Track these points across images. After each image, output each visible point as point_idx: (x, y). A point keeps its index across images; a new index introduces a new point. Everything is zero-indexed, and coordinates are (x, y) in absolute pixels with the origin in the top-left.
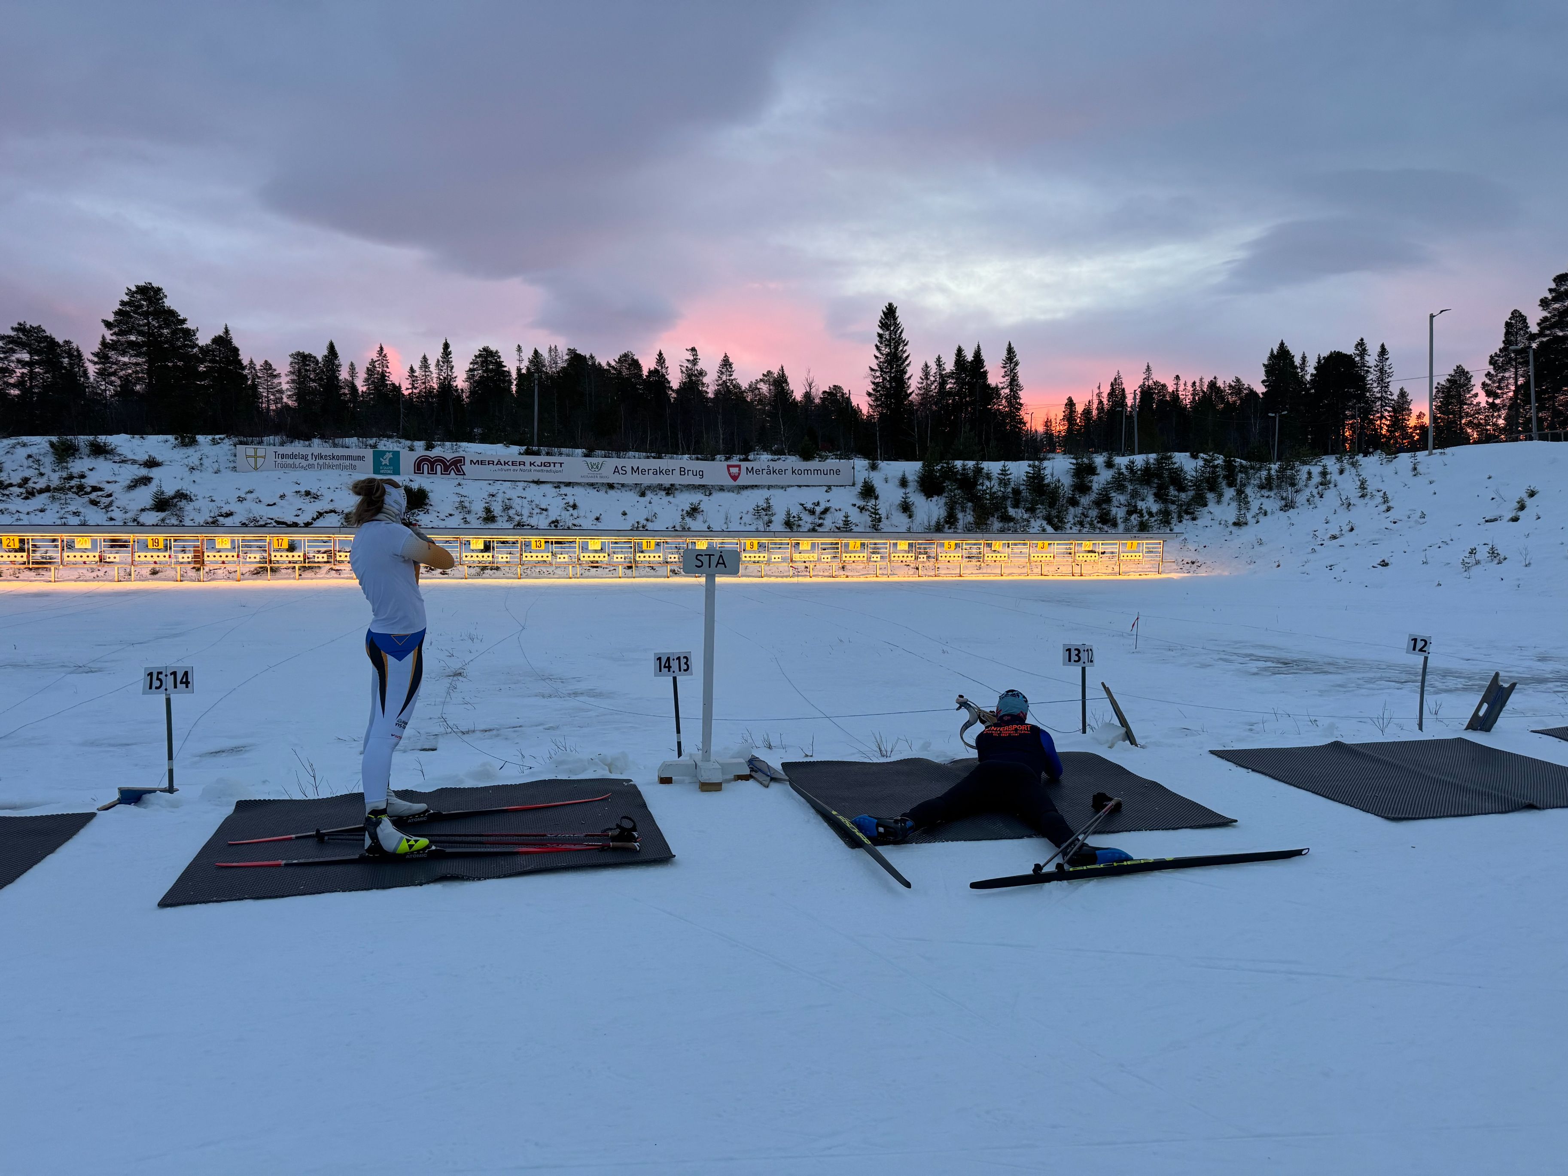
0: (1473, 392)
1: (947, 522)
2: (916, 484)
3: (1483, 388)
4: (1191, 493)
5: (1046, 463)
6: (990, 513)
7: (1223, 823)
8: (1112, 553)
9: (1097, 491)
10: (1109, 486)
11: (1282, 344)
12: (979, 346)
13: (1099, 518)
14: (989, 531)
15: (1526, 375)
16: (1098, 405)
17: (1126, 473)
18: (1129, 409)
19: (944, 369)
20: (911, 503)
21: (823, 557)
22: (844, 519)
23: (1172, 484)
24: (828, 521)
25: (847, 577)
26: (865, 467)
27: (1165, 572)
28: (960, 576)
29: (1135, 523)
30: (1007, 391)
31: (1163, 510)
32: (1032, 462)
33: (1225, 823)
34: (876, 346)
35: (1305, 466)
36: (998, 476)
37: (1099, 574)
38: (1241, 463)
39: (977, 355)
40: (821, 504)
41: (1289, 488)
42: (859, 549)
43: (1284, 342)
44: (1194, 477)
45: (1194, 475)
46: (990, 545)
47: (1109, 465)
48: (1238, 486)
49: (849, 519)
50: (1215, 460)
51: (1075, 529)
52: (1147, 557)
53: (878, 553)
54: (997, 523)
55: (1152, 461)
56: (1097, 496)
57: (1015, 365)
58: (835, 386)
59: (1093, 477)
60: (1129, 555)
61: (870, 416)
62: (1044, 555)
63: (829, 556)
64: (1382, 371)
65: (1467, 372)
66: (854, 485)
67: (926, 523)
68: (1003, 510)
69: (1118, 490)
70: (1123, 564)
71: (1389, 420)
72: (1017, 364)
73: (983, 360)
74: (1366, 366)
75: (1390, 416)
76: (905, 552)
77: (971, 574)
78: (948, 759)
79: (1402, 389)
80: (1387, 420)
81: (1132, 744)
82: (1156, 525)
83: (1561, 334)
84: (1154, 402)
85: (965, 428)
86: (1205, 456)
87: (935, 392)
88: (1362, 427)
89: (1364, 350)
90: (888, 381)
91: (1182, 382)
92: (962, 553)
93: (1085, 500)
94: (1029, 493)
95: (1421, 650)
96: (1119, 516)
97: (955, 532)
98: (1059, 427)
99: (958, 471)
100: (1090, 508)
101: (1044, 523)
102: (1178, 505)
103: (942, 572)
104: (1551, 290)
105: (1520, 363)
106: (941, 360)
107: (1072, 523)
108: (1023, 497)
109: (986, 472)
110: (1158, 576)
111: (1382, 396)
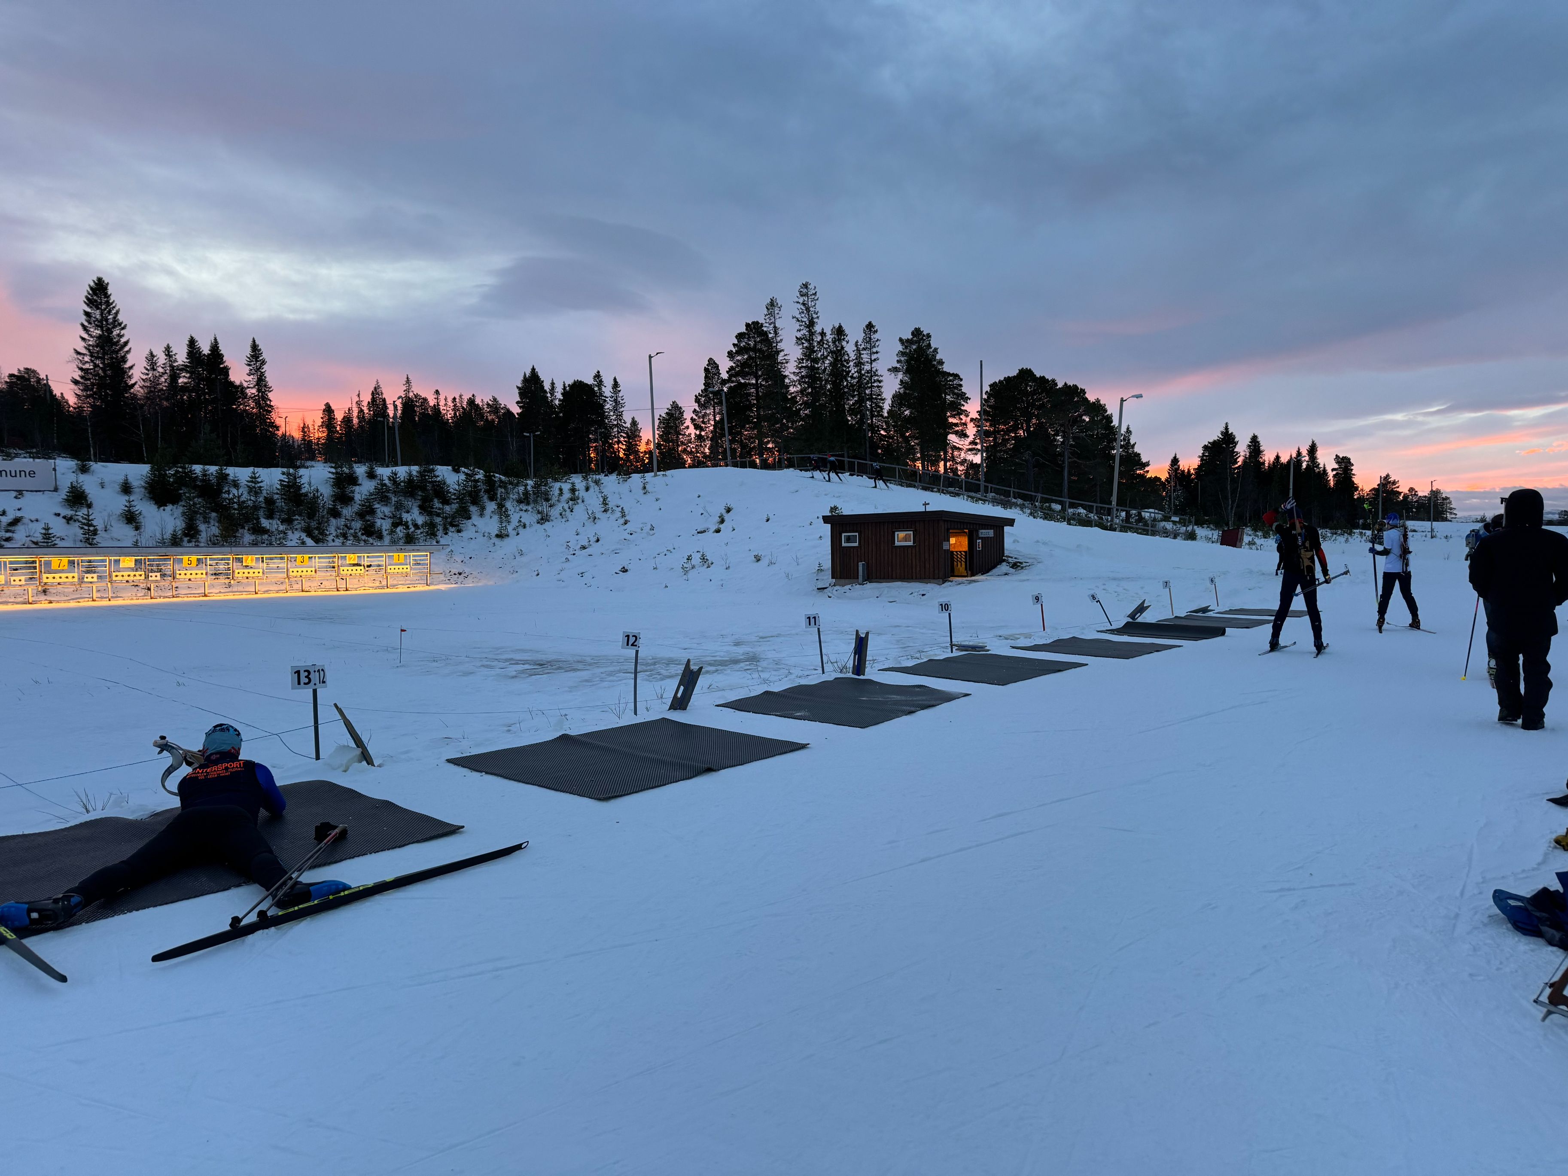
0: (685, 425)
1: (186, 535)
2: (143, 490)
3: (692, 422)
4: (455, 506)
5: (302, 471)
6: (240, 525)
7: (450, 831)
8: (379, 566)
9: (360, 502)
10: (372, 497)
11: (533, 369)
12: (215, 339)
13: (363, 529)
14: (239, 544)
15: (720, 413)
16: (358, 413)
17: (389, 485)
18: (391, 420)
19: (176, 361)
20: (137, 513)
21: (12, 578)
22: (43, 531)
23: (436, 497)
24: (20, 535)
25: (51, 602)
26: (71, 468)
27: (433, 584)
28: (205, 596)
29: (401, 535)
30: (254, 391)
31: (428, 522)
32: (286, 469)
33: (452, 830)
34: (83, 325)
35: (556, 483)
36: (247, 483)
37: (366, 588)
38: (500, 478)
39: (215, 348)
40: (8, 513)
41: (544, 503)
42: (66, 567)
43: (535, 367)
44: (457, 490)
45: (457, 489)
46: (240, 560)
47: (371, 475)
48: (498, 500)
49: (50, 531)
50: (476, 474)
51: (338, 542)
52: (414, 569)
53: (95, 573)
54: (249, 535)
55: (414, 473)
56: (360, 507)
57: (261, 364)
58: (27, 369)
59: (354, 488)
60: (397, 567)
61: (79, 409)
62: (305, 570)
63: (23, 578)
64: (616, 401)
65: (681, 408)
66: (56, 490)
67: (159, 536)
68: (255, 522)
69: (382, 501)
70: (391, 578)
71: (625, 445)
72: (263, 362)
73: (222, 354)
74: (603, 396)
75: (625, 441)
76: (132, 569)
77: (218, 593)
78: (147, 813)
79: (633, 419)
80: (623, 444)
81: (368, 764)
82: (422, 537)
83: (743, 381)
84: (416, 415)
85: (204, 429)
86: (466, 470)
87: (165, 386)
88: (604, 451)
89: (601, 381)
90: (101, 368)
91: (442, 397)
92: (206, 569)
93: (347, 512)
94: (285, 503)
95: (632, 645)
96: (384, 528)
97: (197, 546)
98: (318, 434)
99: (197, 477)
100: (353, 520)
101: (304, 535)
102: (443, 518)
103: (182, 591)
104: (734, 345)
105: (716, 403)
106: (171, 349)
107: (334, 535)
108: (277, 507)
109: (232, 478)
110: (427, 588)
111: (618, 423)
